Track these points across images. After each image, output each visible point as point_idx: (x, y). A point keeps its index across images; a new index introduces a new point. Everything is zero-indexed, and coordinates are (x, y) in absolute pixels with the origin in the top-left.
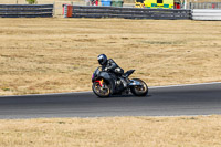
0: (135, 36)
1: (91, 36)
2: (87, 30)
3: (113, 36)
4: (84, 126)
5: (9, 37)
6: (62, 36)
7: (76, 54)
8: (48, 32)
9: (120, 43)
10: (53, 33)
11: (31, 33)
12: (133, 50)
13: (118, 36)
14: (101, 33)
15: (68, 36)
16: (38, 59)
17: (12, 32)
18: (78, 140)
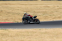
0: (61, 5)
1: (48, 6)
2: (47, 4)
3: (54, 5)
4: (47, 31)
5: (26, 6)
6: (40, 6)
7: (44, 11)
8: (36, 5)
9: (56, 8)
10: (38, 5)
11: (31, 5)
12: (60, 9)
13: (56, 5)
14: (51, 5)
15: (42, 6)
16: (33, 12)
17: (26, 5)
18: (45, 35)
